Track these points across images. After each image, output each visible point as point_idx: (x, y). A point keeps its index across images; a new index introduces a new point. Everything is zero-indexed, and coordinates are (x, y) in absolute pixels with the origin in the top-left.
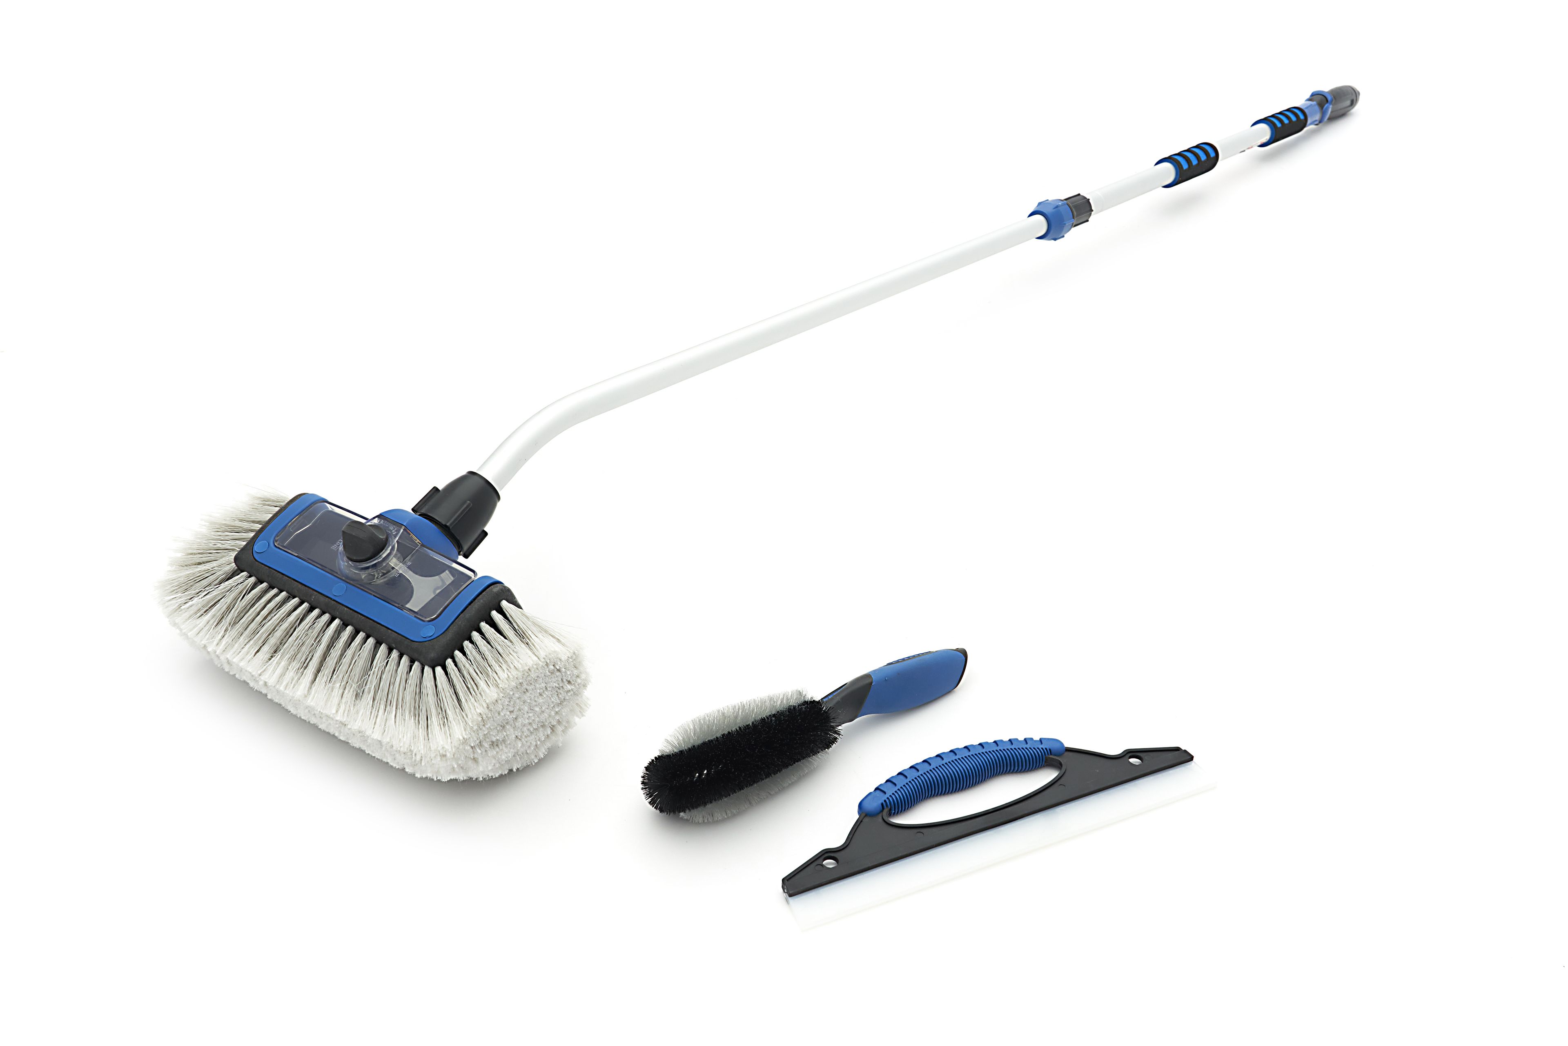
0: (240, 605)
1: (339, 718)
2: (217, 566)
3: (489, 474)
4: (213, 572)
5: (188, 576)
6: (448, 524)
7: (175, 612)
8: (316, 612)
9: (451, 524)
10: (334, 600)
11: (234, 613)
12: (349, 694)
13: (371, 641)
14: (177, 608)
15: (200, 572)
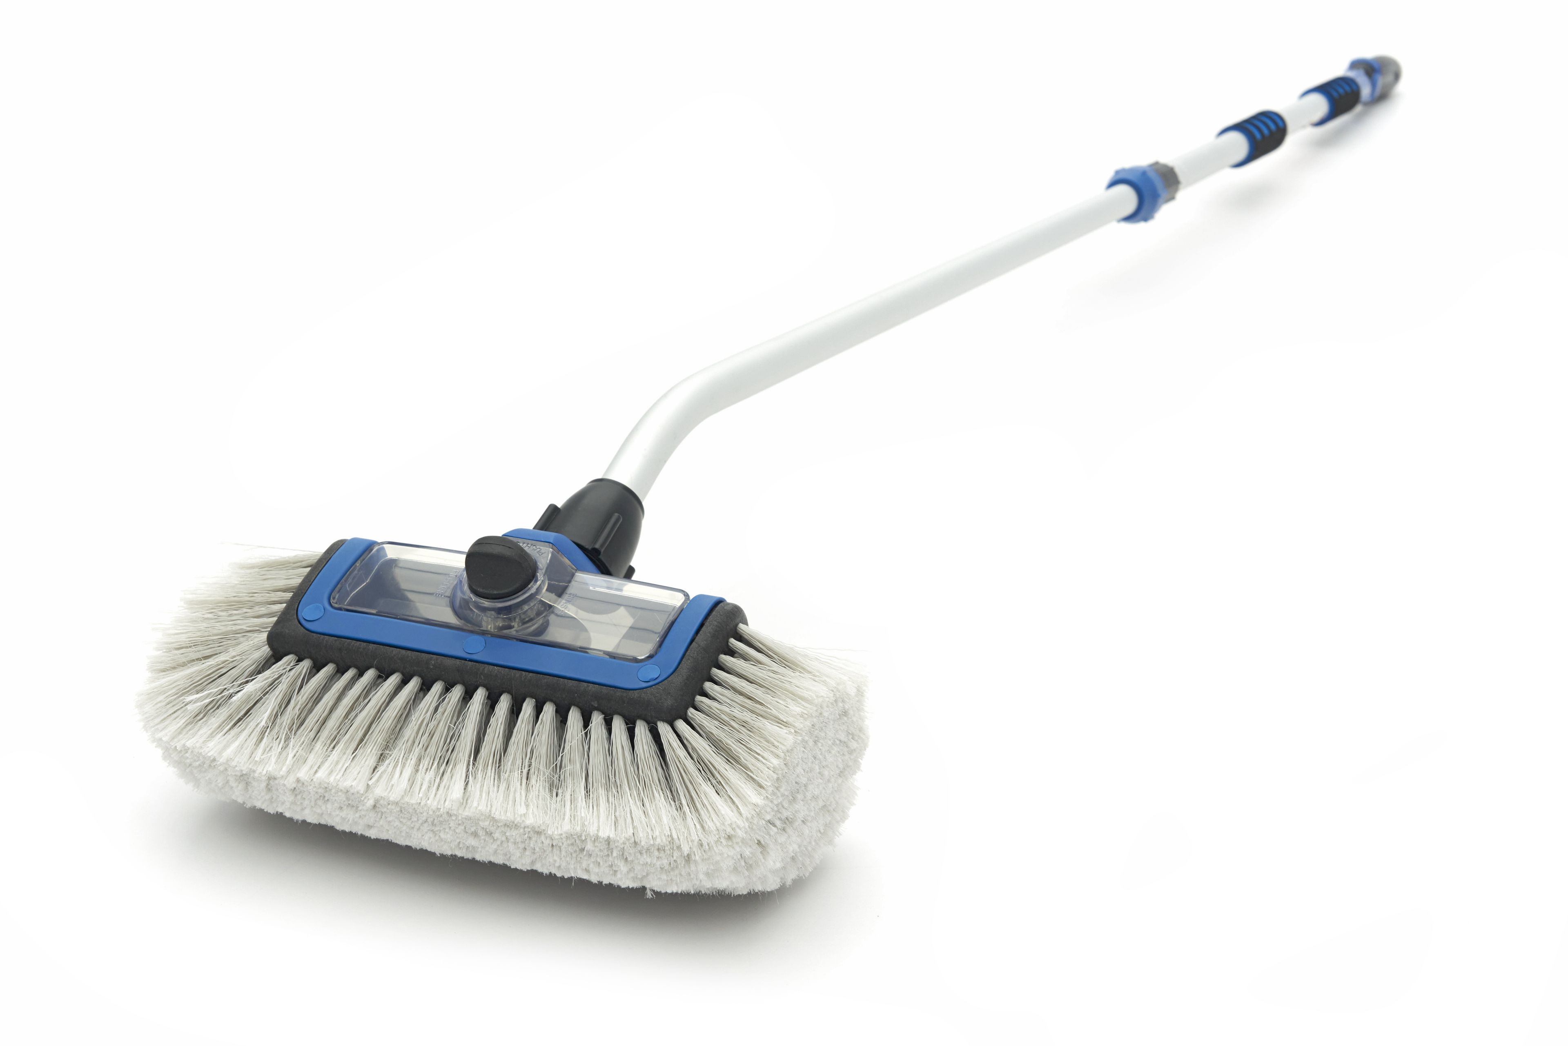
0: (300, 699)
1: (530, 821)
2: (238, 655)
3: (624, 476)
4: (231, 665)
5: (190, 677)
6: (597, 546)
7: (180, 733)
8: (437, 687)
9: (602, 546)
10: (471, 660)
11: (292, 711)
12: (538, 784)
13: (549, 710)
14: (183, 727)
15: (210, 667)
